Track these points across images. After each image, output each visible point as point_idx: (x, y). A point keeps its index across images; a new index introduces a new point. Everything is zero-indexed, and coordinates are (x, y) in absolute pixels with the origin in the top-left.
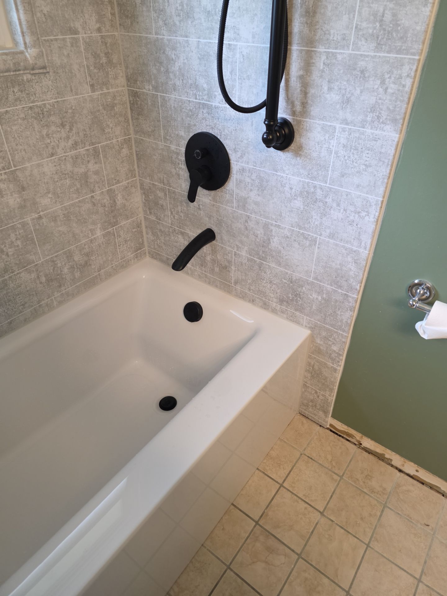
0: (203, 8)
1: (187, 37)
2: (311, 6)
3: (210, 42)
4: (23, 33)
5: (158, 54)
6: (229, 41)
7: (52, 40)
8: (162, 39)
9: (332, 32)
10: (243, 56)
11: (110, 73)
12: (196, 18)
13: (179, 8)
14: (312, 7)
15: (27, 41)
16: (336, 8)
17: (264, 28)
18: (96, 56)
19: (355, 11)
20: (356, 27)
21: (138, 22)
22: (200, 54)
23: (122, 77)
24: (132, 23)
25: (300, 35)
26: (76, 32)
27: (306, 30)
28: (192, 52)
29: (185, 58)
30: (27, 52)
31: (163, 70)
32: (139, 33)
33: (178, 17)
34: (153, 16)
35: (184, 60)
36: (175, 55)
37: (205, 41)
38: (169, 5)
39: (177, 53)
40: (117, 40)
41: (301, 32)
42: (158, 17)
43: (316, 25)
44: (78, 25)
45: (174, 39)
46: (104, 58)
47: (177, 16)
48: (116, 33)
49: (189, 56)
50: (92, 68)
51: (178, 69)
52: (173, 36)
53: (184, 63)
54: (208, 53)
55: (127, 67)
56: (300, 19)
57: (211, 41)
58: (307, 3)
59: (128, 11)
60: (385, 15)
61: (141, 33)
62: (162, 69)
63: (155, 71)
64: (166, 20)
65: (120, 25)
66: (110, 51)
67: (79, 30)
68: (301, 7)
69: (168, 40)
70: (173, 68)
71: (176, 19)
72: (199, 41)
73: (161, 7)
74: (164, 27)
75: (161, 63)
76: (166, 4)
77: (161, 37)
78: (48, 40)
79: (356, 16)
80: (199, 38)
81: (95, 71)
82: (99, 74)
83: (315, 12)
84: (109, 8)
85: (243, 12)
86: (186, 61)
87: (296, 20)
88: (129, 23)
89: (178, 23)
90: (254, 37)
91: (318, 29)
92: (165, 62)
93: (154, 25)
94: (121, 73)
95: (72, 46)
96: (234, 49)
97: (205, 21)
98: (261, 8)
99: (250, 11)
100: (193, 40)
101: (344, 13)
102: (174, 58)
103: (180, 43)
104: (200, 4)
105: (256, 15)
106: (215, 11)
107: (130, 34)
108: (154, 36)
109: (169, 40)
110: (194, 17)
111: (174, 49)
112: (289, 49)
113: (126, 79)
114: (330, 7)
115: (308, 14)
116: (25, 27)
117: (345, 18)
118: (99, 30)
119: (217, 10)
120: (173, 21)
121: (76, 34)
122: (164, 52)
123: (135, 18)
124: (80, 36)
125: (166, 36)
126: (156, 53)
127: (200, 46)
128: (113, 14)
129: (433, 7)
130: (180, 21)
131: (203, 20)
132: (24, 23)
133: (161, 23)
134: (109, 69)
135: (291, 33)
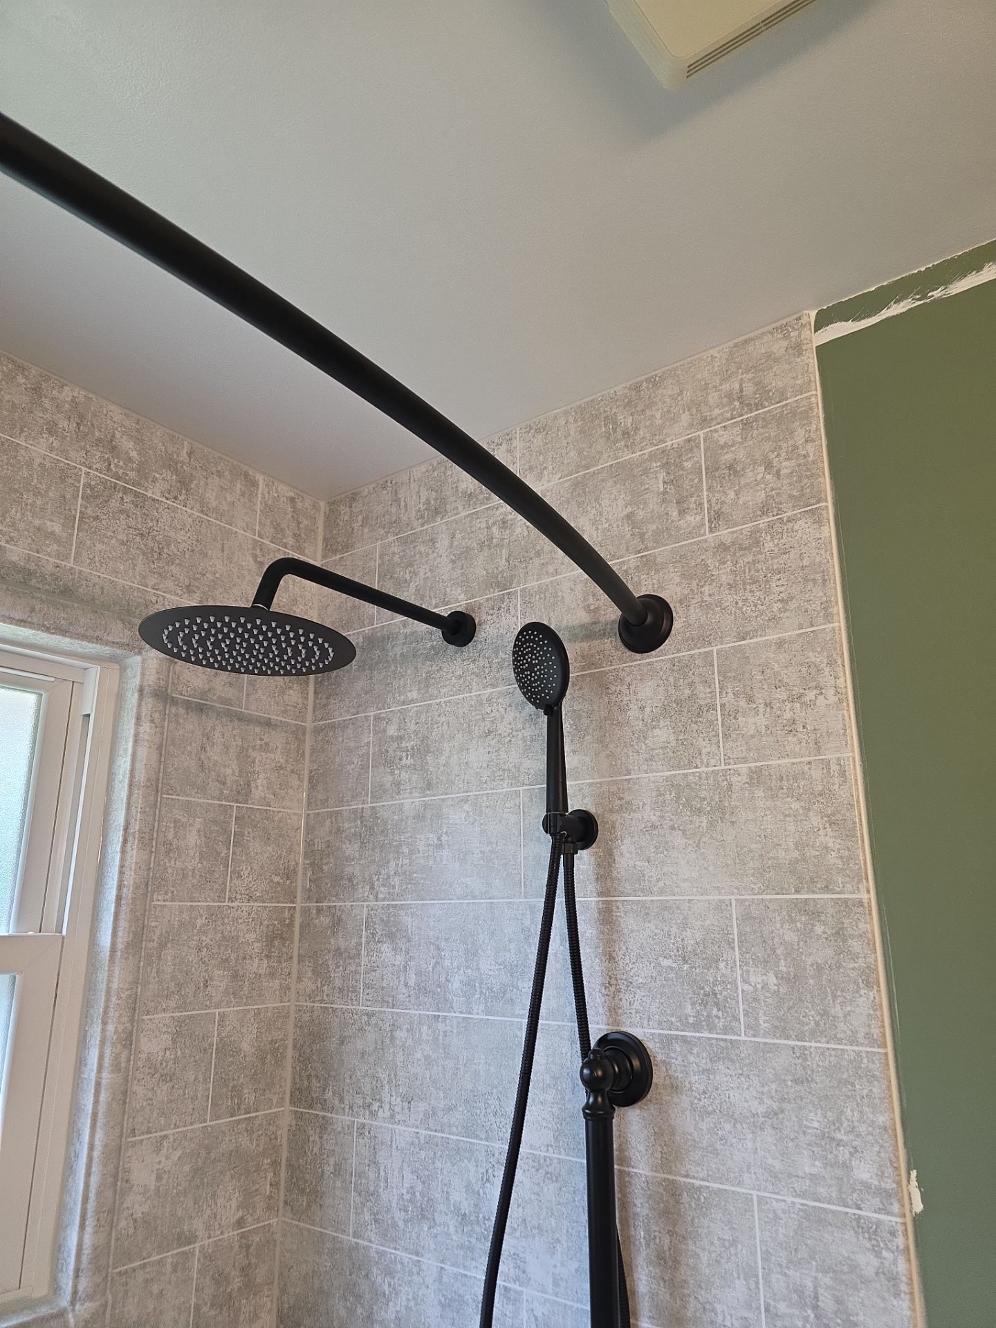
0: (454, 1207)
1: (417, 1254)
2: (666, 1248)
3: (466, 1276)
4: (77, 1271)
5: (354, 1276)
6: (505, 1281)
7: (134, 1270)
8: (367, 1248)
9: (719, 1308)
10: (536, 1319)
11: (243, 1310)
12: (438, 1223)
13: (407, 1197)
14: (670, 1249)
15: (81, 1288)
16: (718, 1262)
17: (577, 1270)
18: (221, 1279)
19: (757, 1276)
20: (767, 1310)
21: (321, 1206)
22: (443, 1295)
23: (269, 1311)
24: (309, 1205)
25: (653, 1300)
26: (190, 1239)
27: (664, 1294)
28: (428, 1287)
29: (410, 1297)
30: (73, 1310)
31: (362, 1314)
32: (321, 1227)
33: (403, 1213)
34: (354, 1201)
35: (408, 1300)
36: (389, 1285)
37: (455, 1270)
38: (387, 1187)
39: (394, 1284)
40: (273, 1233)
41: (653, 1296)
42: (363, 1205)
43: (682, 1287)
44: (198, 1225)
45: (391, 1253)
46: (237, 1280)
47: (400, 1209)
48: (273, 1221)
49: (420, 1294)
50: (205, 1309)
51: (393, 1317)
52: (389, 1247)
53: (408, 1308)
54: (460, 1296)
55: (283, 1291)
56: (647, 1267)
57: (468, 1273)
58: (658, 1241)
59: (306, 1181)
60: (821, 1298)
61: (324, 1228)
62: (359, 1310)
63: (343, 1312)
64: (377, 1213)
65: (286, 1203)
66: (254, 1260)
67: (197, 1234)
68: (648, 1246)
69: (377, 1252)
70: (383, 1313)
71: (399, 1216)
72: (442, 1268)
73: (372, 1189)
74: (373, 1226)
75: (359, 1297)
76: (382, 1184)
77: (366, 1243)
78: (126, 1272)
79: (761, 1287)
80: (443, 1262)
81: (213, 1313)
82: (220, 1318)
83: (676, 1262)
84: (270, 1175)
85: (531, 1230)
86: (412, 1304)
87: (639, 1269)
88: (304, 1204)
89: (401, 1224)
90: (556, 1284)
91: (689, 1295)
92: (367, 1297)
93: (352, 1217)
94: (269, 1305)
95: (175, 1271)
96: (515, 1300)
97: (456, 1231)
98: (568, 1231)
99: (547, 1231)
100: (430, 1263)
101: (736, 1276)
102: (387, 1292)
103: (402, 1263)
104: (448, 1199)
105: (558, 1241)
106: (478, 1217)
107: (302, 1225)
108: (350, 1238)
109: (381, 1254)
110: (434, 1220)
111: (389, 1273)
112: (634, 1324)
113: (277, 1316)
114: (704, 1258)
115: (662, 1262)
116: (85, 1259)
117: (740, 1284)
118: (240, 1223)
119: (481, 1216)
120: (393, 1218)
121: (190, 1243)
122: (367, 1275)
123: (317, 1197)
124: (197, 1245)
125: (373, 1244)
126: (350, 1275)
127: (445, 1279)
128: (275, 1185)
129: (912, 1300)
130: (406, 1222)
131: (452, 1229)
132: (87, 1251)
133: (367, 1217)
134: (244, 1301)
135: (634, 1293)
